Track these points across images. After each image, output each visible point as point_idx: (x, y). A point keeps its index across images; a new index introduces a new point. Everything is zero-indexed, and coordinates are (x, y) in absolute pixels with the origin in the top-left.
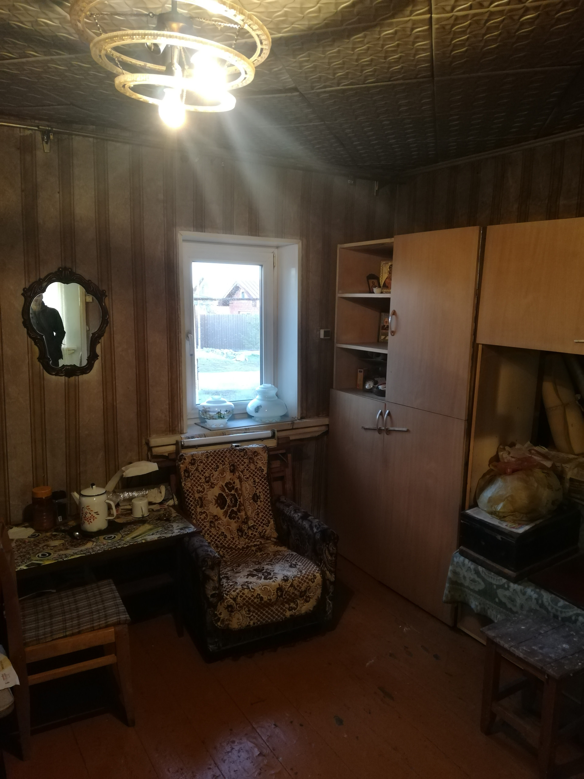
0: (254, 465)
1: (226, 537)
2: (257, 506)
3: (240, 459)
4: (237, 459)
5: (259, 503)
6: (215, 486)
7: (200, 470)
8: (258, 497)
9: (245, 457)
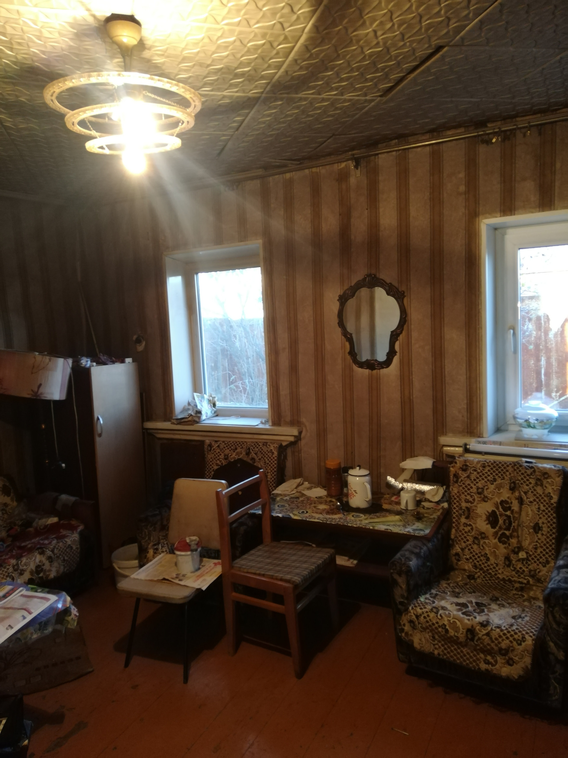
0: (543, 488)
1: (488, 559)
2: (536, 539)
3: (525, 477)
4: (520, 476)
5: (539, 535)
6: (489, 500)
7: (472, 479)
8: (540, 529)
9: (532, 477)
